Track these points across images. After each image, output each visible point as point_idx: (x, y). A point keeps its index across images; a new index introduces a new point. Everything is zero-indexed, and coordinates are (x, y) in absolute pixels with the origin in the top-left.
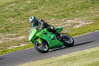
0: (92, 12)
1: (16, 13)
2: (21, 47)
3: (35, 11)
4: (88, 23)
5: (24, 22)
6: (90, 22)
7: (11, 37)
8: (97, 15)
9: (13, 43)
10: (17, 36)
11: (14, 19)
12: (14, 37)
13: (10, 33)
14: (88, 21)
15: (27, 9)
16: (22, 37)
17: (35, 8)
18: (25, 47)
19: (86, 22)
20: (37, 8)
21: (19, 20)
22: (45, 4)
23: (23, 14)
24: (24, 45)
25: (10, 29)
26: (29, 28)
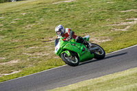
0: (110, 25)
1: (6, 29)
2: (12, 75)
3: (31, 25)
4: (103, 41)
5: (16, 41)
6: (106, 39)
8: (116, 30)
9: (2, 70)
10: (7, 60)
11: (3, 37)
12: (3, 62)
14: (103, 37)
15: (20, 24)
16: (14, 62)
17: (31, 21)
18: (18, 75)
19: (101, 39)
20: (34, 22)
21: (10, 39)
22: (45, 16)
23: (15, 30)
24: (17, 72)
26: (24, 49)
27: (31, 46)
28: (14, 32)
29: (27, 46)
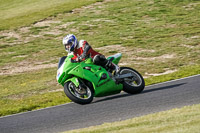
1: (158, 8)
2: (165, 76)
3: (195, 4)
5: (172, 26)
7: (147, 55)
9: (150, 68)
10: (158, 54)
12: (152, 56)
13: (144, 48)
15: (179, 1)
16: (168, 57)
18: (173, 76)
21: (162, 23)
23: (171, 11)
24: (172, 72)
25: (144, 40)
26: (182, 38)
27: (193, 34)
28: (169, 14)
29: (187, 35)
